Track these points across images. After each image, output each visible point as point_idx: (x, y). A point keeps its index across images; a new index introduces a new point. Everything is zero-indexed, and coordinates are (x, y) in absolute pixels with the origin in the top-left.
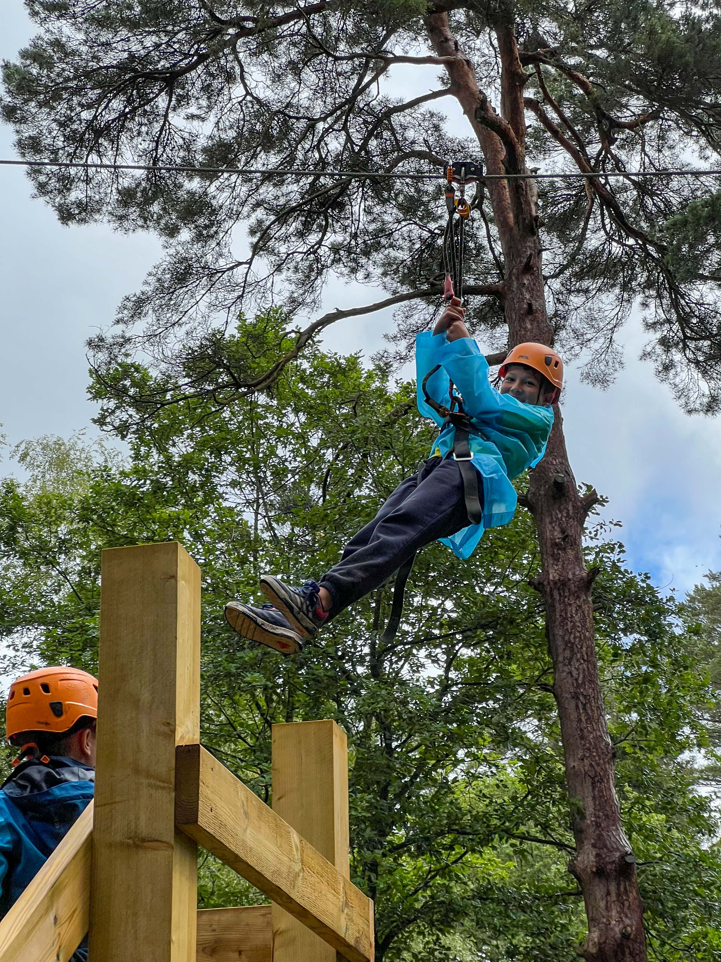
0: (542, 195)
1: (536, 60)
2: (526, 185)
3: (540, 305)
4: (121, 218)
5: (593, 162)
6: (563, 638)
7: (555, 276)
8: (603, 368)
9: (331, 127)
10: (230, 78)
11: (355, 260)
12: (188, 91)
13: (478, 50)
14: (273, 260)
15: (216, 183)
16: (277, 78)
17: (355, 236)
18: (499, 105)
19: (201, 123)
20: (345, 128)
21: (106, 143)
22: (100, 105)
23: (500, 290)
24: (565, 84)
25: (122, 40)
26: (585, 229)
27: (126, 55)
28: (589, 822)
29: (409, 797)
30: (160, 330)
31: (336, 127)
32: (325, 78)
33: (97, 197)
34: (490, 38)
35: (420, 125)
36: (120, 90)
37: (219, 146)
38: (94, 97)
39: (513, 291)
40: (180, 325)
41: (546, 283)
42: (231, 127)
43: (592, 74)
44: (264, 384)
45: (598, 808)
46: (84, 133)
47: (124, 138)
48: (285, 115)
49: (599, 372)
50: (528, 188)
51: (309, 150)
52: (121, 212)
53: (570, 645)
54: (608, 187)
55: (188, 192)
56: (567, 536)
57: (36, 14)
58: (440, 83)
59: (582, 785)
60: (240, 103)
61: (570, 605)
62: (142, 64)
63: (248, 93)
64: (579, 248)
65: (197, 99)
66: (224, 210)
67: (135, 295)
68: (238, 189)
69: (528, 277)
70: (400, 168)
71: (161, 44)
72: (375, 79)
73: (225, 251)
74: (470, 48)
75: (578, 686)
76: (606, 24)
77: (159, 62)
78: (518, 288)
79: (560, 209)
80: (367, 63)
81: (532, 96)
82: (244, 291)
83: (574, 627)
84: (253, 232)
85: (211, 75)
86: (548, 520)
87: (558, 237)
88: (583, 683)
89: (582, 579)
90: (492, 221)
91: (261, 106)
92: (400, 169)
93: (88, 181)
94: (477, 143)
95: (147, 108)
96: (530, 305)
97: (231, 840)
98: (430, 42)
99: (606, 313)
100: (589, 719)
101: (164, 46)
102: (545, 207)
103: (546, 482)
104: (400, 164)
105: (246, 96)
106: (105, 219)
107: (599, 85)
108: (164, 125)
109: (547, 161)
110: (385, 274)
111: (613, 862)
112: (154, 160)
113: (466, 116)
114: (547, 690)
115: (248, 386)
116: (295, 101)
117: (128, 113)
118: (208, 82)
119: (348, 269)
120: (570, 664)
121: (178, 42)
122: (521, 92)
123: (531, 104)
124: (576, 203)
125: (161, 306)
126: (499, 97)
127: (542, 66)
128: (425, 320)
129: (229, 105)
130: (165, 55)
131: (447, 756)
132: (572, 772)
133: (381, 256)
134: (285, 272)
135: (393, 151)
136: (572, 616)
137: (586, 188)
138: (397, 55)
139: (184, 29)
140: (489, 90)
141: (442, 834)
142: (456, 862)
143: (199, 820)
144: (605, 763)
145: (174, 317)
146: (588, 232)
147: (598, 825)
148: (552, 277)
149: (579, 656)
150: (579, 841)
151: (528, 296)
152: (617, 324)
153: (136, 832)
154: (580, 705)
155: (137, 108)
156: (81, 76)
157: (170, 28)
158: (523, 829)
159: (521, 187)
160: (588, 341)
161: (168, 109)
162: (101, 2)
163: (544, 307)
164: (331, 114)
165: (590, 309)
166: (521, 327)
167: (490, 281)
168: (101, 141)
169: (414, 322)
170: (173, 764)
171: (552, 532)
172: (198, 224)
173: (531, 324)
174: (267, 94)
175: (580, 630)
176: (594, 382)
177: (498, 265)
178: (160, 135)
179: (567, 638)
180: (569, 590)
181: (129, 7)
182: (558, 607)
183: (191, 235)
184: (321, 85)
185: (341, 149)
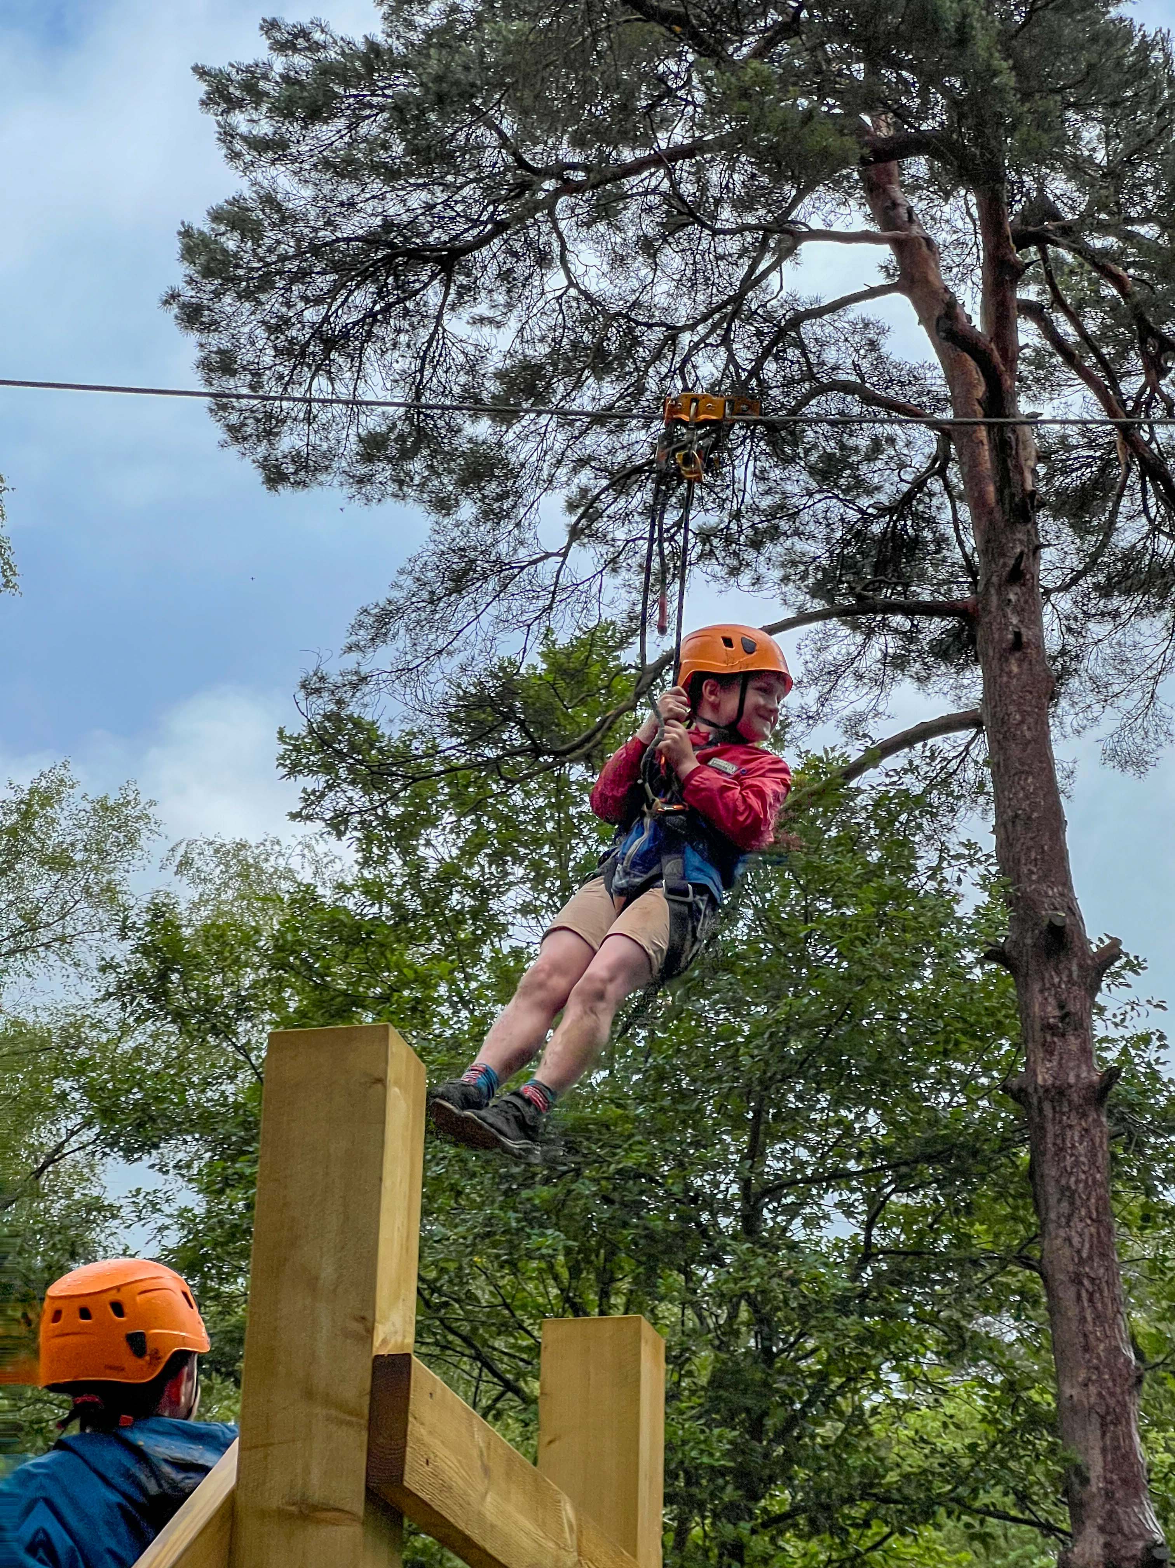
0: (1044, 457)
1: (1041, 240)
2: (1017, 440)
3: (1034, 635)
4: (361, 481)
5: (1130, 405)
6: (1058, 1181)
7: (1065, 588)
8: (1139, 741)
9: (702, 340)
10: (543, 260)
11: (735, 554)
12: (477, 278)
13: (947, 221)
14: (604, 552)
15: (517, 428)
16: (618, 261)
17: (737, 516)
18: (978, 310)
19: (495, 331)
20: (726, 341)
21: (340, 360)
22: (334, 299)
23: (971, 610)
24: (1089, 279)
25: (373, 197)
26: (1114, 513)
27: (378, 221)
28: (1094, 1489)
29: (799, 1438)
30: (418, 661)
31: (710, 341)
32: (695, 263)
33: (325, 446)
34: (967, 204)
35: (846, 340)
36: (365, 276)
37: (524, 369)
38: (326, 287)
39: (990, 612)
40: (450, 654)
41: (1049, 600)
42: (542, 339)
43: (1133, 264)
44: (579, 752)
45: (1110, 1466)
46: (308, 344)
47: (369, 351)
48: (630, 319)
49: (1133, 747)
50: (1021, 446)
51: (666, 376)
52: (362, 470)
53: (1068, 1194)
54: (1153, 446)
55: (470, 441)
56: (1067, 1014)
57: (237, 155)
58: (883, 275)
59: (1084, 1429)
60: (558, 299)
61: (1070, 1127)
62: (403, 236)
63: (571, 284)
64: (1104, 544)
65: (491, 291)
66: (526, 472)
67: (377, 605)
68: (550, 437)
69: (1017, 589)
70: (812, 409)
71: (435, 205)
72: (776, 265)
73: (529, 535)
74: (933, 218)
75: (1082, 1262)
76: (1157, 185)
77: (431, 232)
78: (999, 607)
79: (1073, 481)
80: (765, 240)
81: (1033, 297)
82: (553, 598)
83: (1077, 1163)
84: (571, 507)
85: (515, 254)
86: (1037, 987)
87: (1072, 526)
88: (1090, 1258)
89: (1091, 1085)
90: (961, 498)
91: (591, 305)
92: (814, 409)
93: (310, 419)
94: (940, 371)
95: (410, 305)
96: (1018, 635)
97: (459, 1512)
98: (868, 209)
99: (1146, 651)
100: (1099, 1318)
101: (439, 207)
102: (1049, 478)
103: (1036, 924)
104: (813, 402)
105: (568, 288)
106: (336, 483)
107: (1143, 281)
108: (436, 331)
109: (1056, 402)
110: (785, 579)
111: (1134, 1557)
112: (417, 387)
113: (922, 327)
114: (1031, 1267)
115: (557, 754)
116: (645, 298)
117: (378, 311)
118: (508, 266)
119: (726, 570)
120: (1068, 1224)
121: (463, 201)
122: (1014, 291)
123: (1033, 311)
124: (1102, 470)
125: (418, 622)
126: (979, 297)
127: (1051, 249)
128: (849, 654)
129: (541, 303)
130: (441, 223)
131: (863, 1371)
132: (1068, 1405)
133: (779, 549)
134: (623, 573)
135: (803, 380)
136: (1073, 1147)
137: (1119, 447)
138: (814, 227)
139: (472, 181)
140: (963, 287)
141: (850, 1500)
142: (874, 1548)
143: (407, 1477)
144: (1123, 1393)
145: (440, 640)
146: (1121, 518)
147: (1109, 1495)
148: (1058, 590)
149: (1083, 1212)
150: (1078, 1520)
151: (1015, 620)
152: (1163, 669)
153: (304, 1494)
154: (1084, 1295)
155: (391, 305)
156: (305, 253)
157: (450, 178)
158: (984, 1499)
159: (1010, 443)
160: (1116, 695)
161: (442, 307)
162: (341, 137)
163: (1040, 638)
164: (704, 319)
165: (1119, 644)
166: (1002, 670)
167: (956, 595)
168: (334, 355)
169: (831, 658)
170: (368, 1385)
171: (1043, 1006)
172: (486, 493)
173: (1019, 666)
174: (602, 286)
175: (1086, 1168)
176: (1123, 765)
177: (970, 569)
178: (428, 348)
179: (1063, 1182)
180: (1070, 1102)
181: (386, 146)
182: (1051, 1129)
183: (474, 510)
184: (689, 273)
185: (718, 375)
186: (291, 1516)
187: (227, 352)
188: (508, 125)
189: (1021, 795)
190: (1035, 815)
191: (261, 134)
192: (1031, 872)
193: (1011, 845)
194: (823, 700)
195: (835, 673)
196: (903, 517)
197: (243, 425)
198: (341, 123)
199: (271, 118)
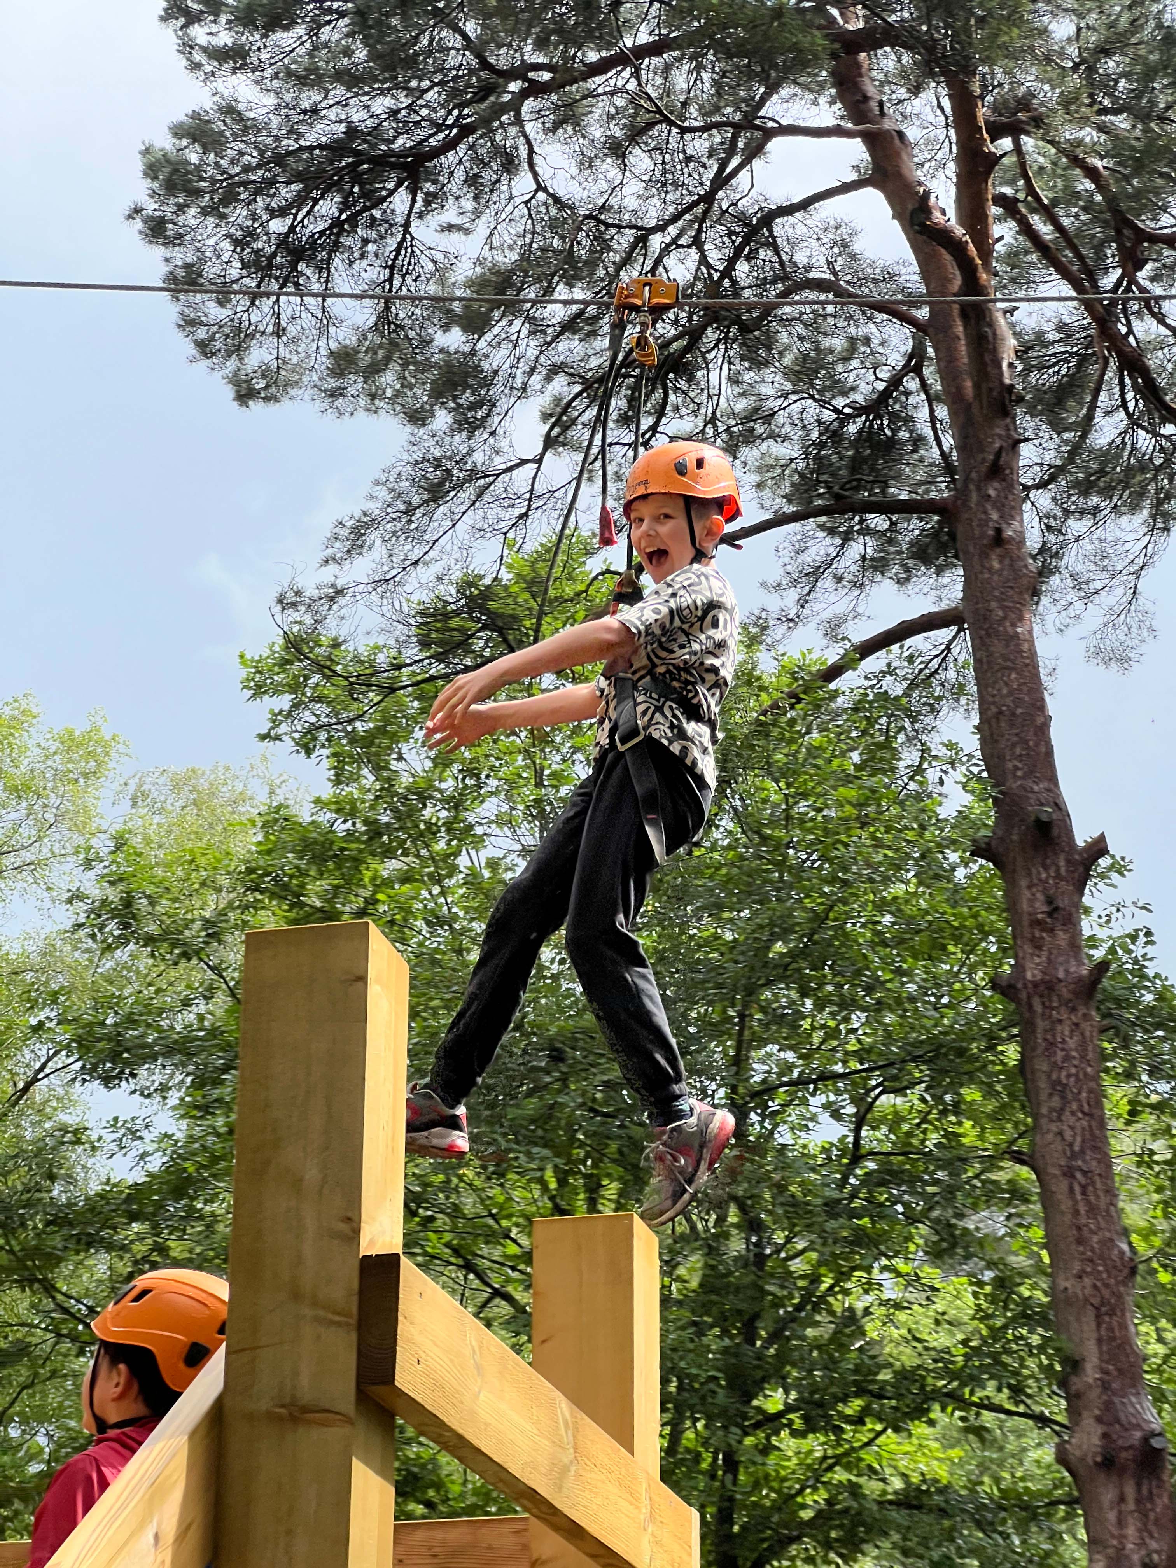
1: (1015, 130)
2: (995, 334)
3: (1015, 531)
4: (335, 394)
5: (1106, 297)
6: (1049, 1076)
7: (1043, 485)
8: (1122, 637)
9: (674, 241)
10: (509, 164)
12: (443, 185)
13: (918, 116)
15: (488, 336)
16: (587, 163)
18: (952, 203)
19: (463, 237)
20: (697, 242)
21: (309, 272)
22: (300, 209)
23: (950, 508)
25: (337, 103)
26: (1093, 407)
27: (342, 128)
28: (1091, 1380)
30: (394, 572)
31: (681, 241)
32: (664, 163)
33: (295, 359)
34: (938, 97)
35: (819, 238)
36: (330, 185)
37: (494, 276)
38: (290, 196)
39: (970, 508)
40: (426, 564)
41: (1027, 497)
42: (512, 246)
45: (1106, 1357)
46: (274, 255)
47: (338, 262)
48: (600, 221)
49: (1117, 644)
50: (999, 341)
52: (332, 383)
53: (1059, 1088)
54: (1131, 339)
55: (442, 351)
56: (1057, 909)
57: (197, 66)
58: (855, 170)
59: (1078, 1320)
60: (527, 202)
61: (1060, 1021)
62: (368, 143)
63: (540, 188)
64: (1082, 441)
65: (458, 197)
66: (499, 379)
67: (352, 517)
68: (523, 343)
69: (996, 484)
71: (399, 110)
72: (747, 161)
73: (504, 443)
74: (903, 112)
75: (1074, 1155)
77: (395, 138)
78: (978, 504)
79: (1048, 378)
80: (734, 139)
81: (1006, 190)
82: (529, 506)
83: (1067, 1058)
84: (545, 417)
85: (480, 159)
86: (1024, 883)
87: (1049, 422)
88: (1082, 1151)
89: (1080, 979)
90: (938, 398)
91: (560, 210)
93: (279, 332)
94: (917, 269)
95: (377, 213)
96: (999, 531)
97: (453, 1412)
98: (839, 106)
99: (1127, 546)
100: (1092, 1210)
101: (404, 112)
102: (1026, 373)
103: (1021, 820)
105: (536, 191)
106: (307, 397)
107: (1118, 172)
108: (404, 239)
110: (762, 484)
111: (1131, 1447)
113: (896, 222)
114: (1023, 1162)
116: (613, 201)
117: (345, 221)
118: (476, 170)
120: (1059, 1119)
121: (428, 105)
122: (986, 182)
123: (1009, 206)
124: (1079, 366)
125: (394, 533)
126: (953, 190)
127: (1024, 140)
128: (828, 555)
129: (509, 208)
130: (405, 127)
132: (1062, 1296)
133: (755, 453)
135: (776, 280)
136: (1064, 1042)
137: (1096, 340)
138: (784, 123)
139: (436, 84)
141: (844, 1398)
142: (867, 1444)
143: (397, 1377)
144: (1117, 1284)
145: (416, 550)
146: (1099, 413)
147: (1105, 1386)
148: (1037, 487)
149: (1075, 1106)
150: (1074, 1412)
151: (995, 516)
152: (1144, 564)
153: (293, 1396)
154: (1077, 1188)
155: (360, 213)
156: (269, 163)
157: (414, 84)
158: (978, 1392)
159: (986, 337)
160: (1097, 592)
161: (409, 215)
162: (302, 43)
163: (1021, 535)
164: (675, 218)
165: (1100, 540)
166: (983, 566)
167: (934, 495)
168: (302, 266)
169: (809, 559)
170: (355, 1285)
171: (1031, 901)
172: (461, 401)
173: (1001, 562)
174: (570, 190)
175: (1076, 1062)
176: (1107, 663)
177: (949, 468)
178: (396, 258)
179: (1054, 1076)
180: (1059, 996)
181: (348, 52)
182: (1041, 1025)
183: (450, 420)
184: (658, 173)
185: (690, 277)
186: (280, 1418)
187: (193, 265)
188: (471, 28)
189: (1005, 691)
190: (1019, 711)
191: (222, 44)
192: (1017, 768)
193: (996, 741)
194: (803, 603)
195: (815, 574)
196: (879, 416)
197: (212, 339)
198: (301, 30)
199: (230, 29)
